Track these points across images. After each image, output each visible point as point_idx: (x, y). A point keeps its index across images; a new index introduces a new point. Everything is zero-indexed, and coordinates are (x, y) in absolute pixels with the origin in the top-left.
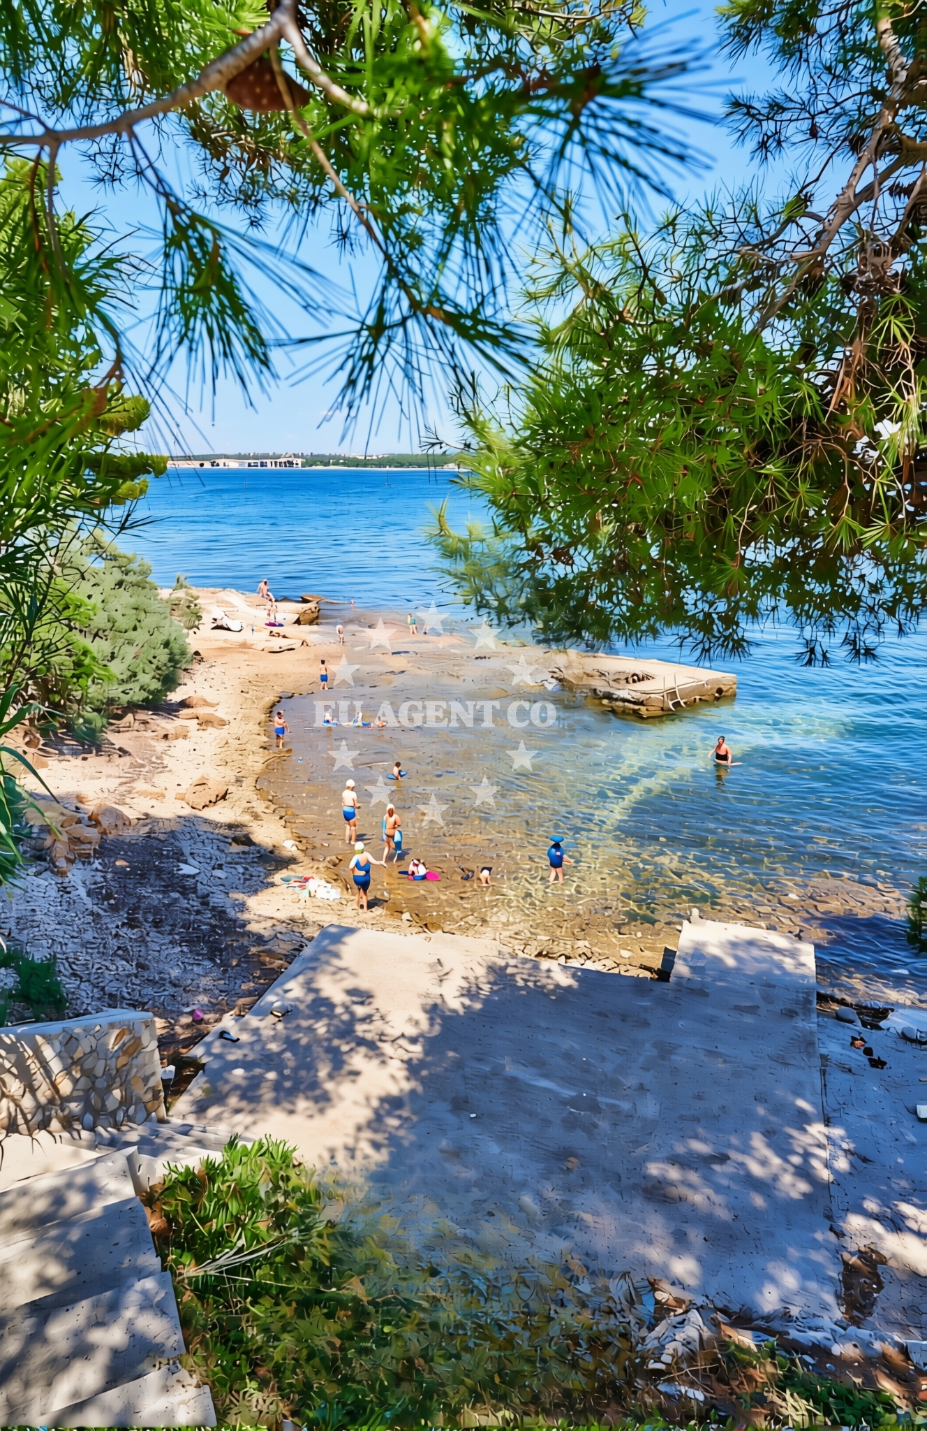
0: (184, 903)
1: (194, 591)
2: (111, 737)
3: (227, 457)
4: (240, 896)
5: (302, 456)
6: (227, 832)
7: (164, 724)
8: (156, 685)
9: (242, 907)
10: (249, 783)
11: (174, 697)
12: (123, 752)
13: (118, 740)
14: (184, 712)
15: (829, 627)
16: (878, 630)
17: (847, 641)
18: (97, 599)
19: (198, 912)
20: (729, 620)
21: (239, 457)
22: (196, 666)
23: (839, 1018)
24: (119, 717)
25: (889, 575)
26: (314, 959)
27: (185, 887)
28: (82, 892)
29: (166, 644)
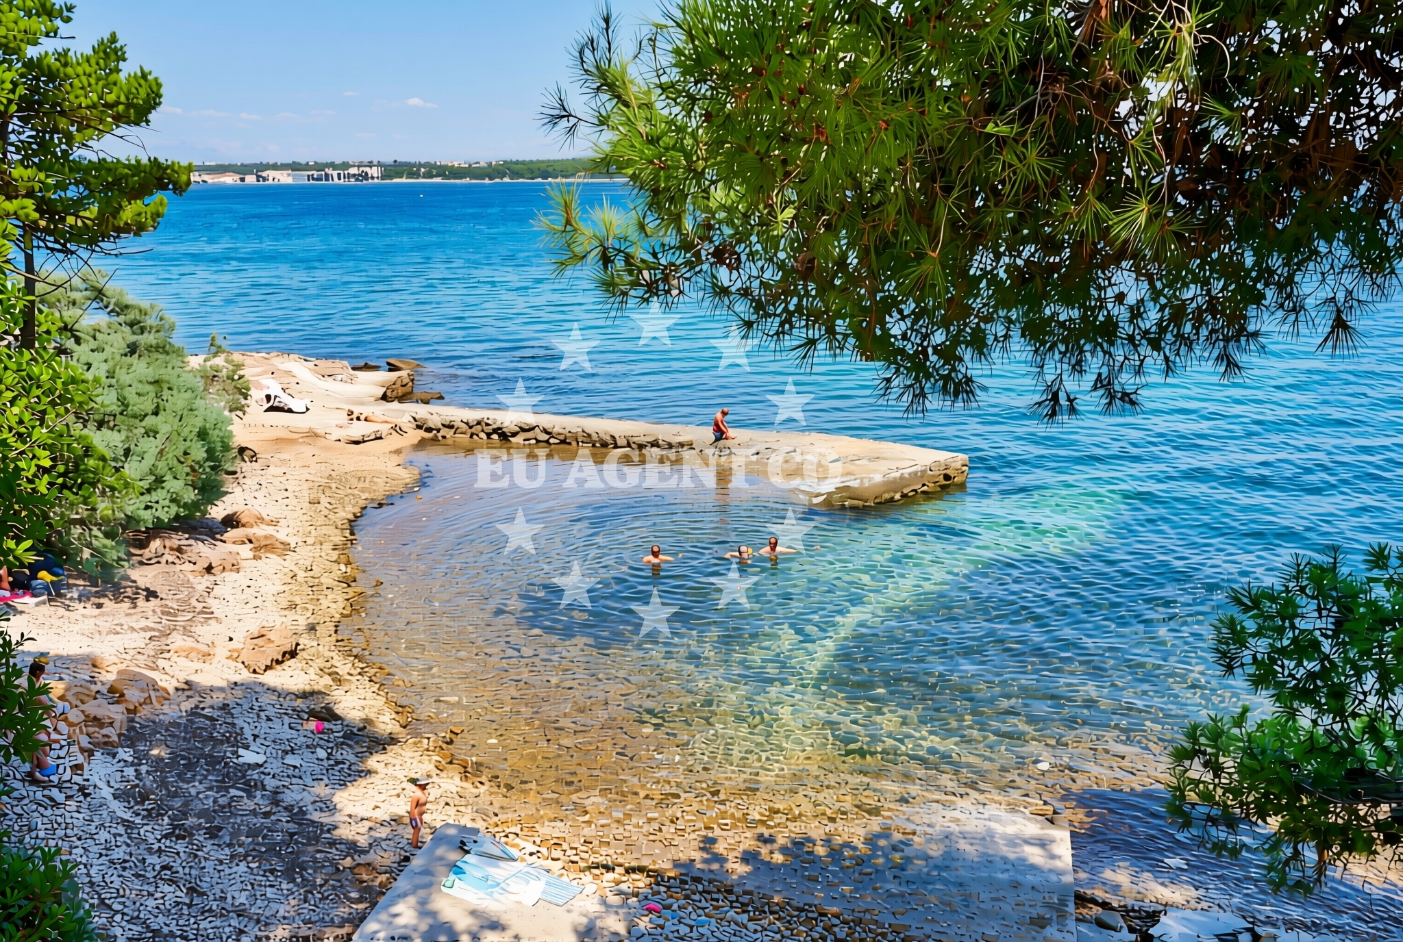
0: (249, 804)
1: (237, 357)
2: (135, 574)
3: (275, 167)
4: (321, 790)
5: (379, 165)
6: (299, 703)
7: (204, 551)
8: (190, 495)
9: (327, 806)
10: (325, 630)
11: (217, 512)
12: (151, 594)
13: (143, 577)
14: (232, 534)
15: (1078, 368)
16: (1139, 371)
17: (1099, 383)
18: (99, 370)
19: (267, 815)
20: (948, 354)
21: (294, 167)
22: (247, 466)
23: (1101, 924)
24: (143, 545)
25: (1156, 295)
26: (427, 872)
27: (247, 780)
28: (106, 792)
29: (202, 435)
